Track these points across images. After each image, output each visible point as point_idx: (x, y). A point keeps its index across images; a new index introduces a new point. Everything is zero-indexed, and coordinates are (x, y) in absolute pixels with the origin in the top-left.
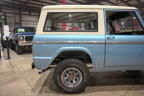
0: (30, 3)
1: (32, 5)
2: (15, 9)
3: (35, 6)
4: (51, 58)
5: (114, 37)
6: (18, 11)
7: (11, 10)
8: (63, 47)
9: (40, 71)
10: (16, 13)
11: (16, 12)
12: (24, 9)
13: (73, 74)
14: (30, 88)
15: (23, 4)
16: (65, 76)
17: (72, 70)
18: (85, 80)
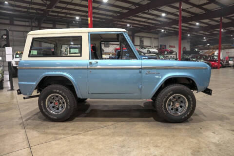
0: (52, 12)
1: (56, 14)
2: (32, 20)
3: (60, 15)
4: (35, 83)
5: (97, 62)
6: (37, 23)
7: (27, 22)
8: (46, 72)
9: (25, 96)
10: (33, 27)
11: (33, 24)
12: (45, 20)
13: (58, 100)
14: (20, 116)
15: (42, 12)
16: (51, 103)
17: (57, 97)
18: (69, 107)
